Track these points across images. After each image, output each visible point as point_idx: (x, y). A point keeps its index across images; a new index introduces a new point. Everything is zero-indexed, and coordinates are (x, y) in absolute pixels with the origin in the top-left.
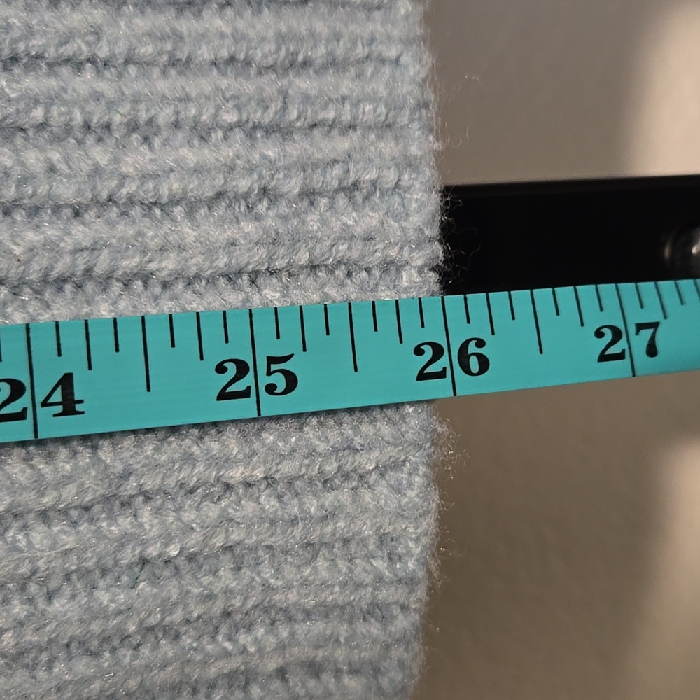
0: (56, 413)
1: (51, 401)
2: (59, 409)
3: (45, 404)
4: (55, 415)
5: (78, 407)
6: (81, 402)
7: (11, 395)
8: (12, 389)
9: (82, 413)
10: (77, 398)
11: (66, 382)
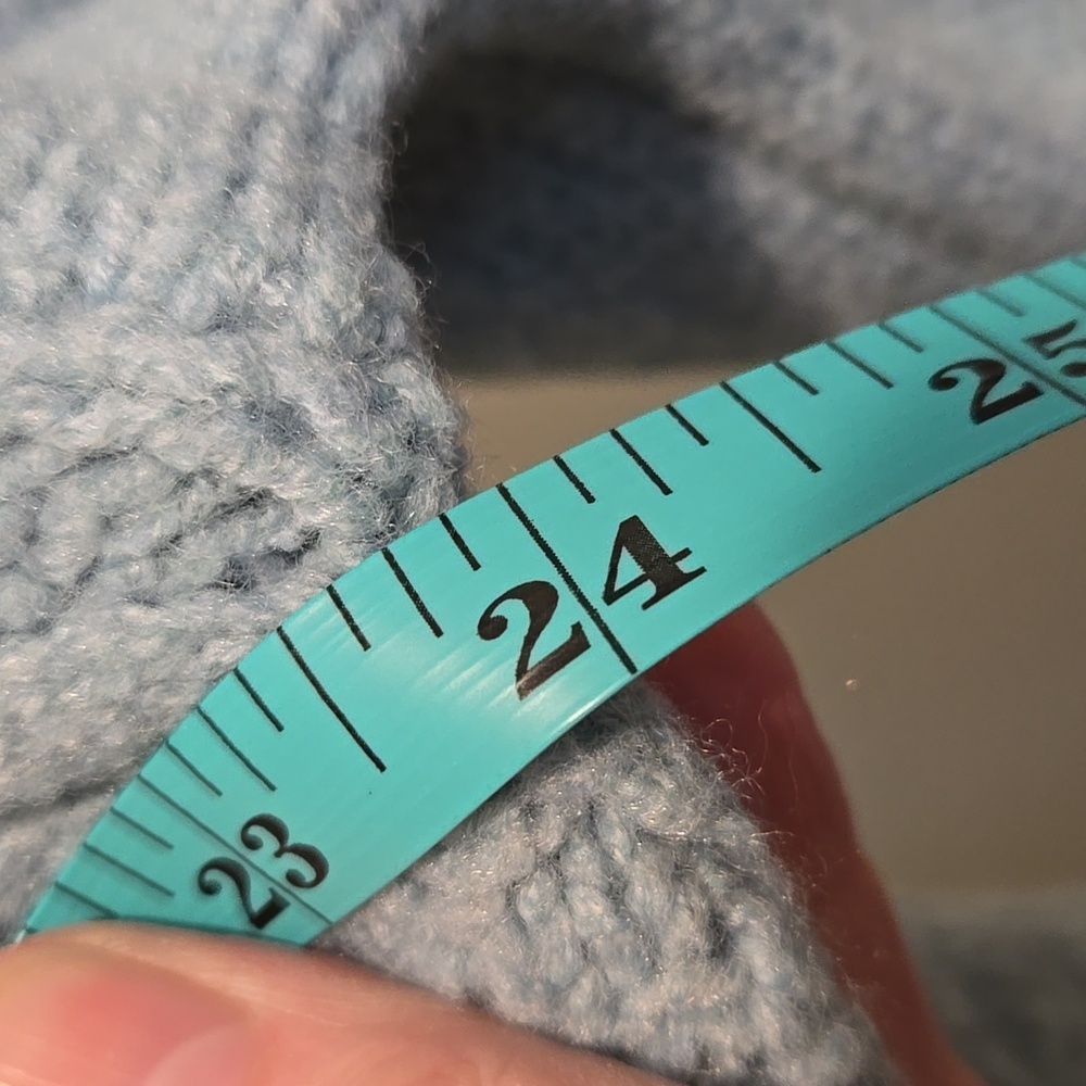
0: (644, 601)
1: (618, 585)
2: (649, 589)
3: (611, 596)
4: (646, 606)
5: (685, 566)
6: (685, 553)
7: (533, 616)
8: (527, 604)
9: (702, 570)
10: (671, 553)
11: (632, 535)
